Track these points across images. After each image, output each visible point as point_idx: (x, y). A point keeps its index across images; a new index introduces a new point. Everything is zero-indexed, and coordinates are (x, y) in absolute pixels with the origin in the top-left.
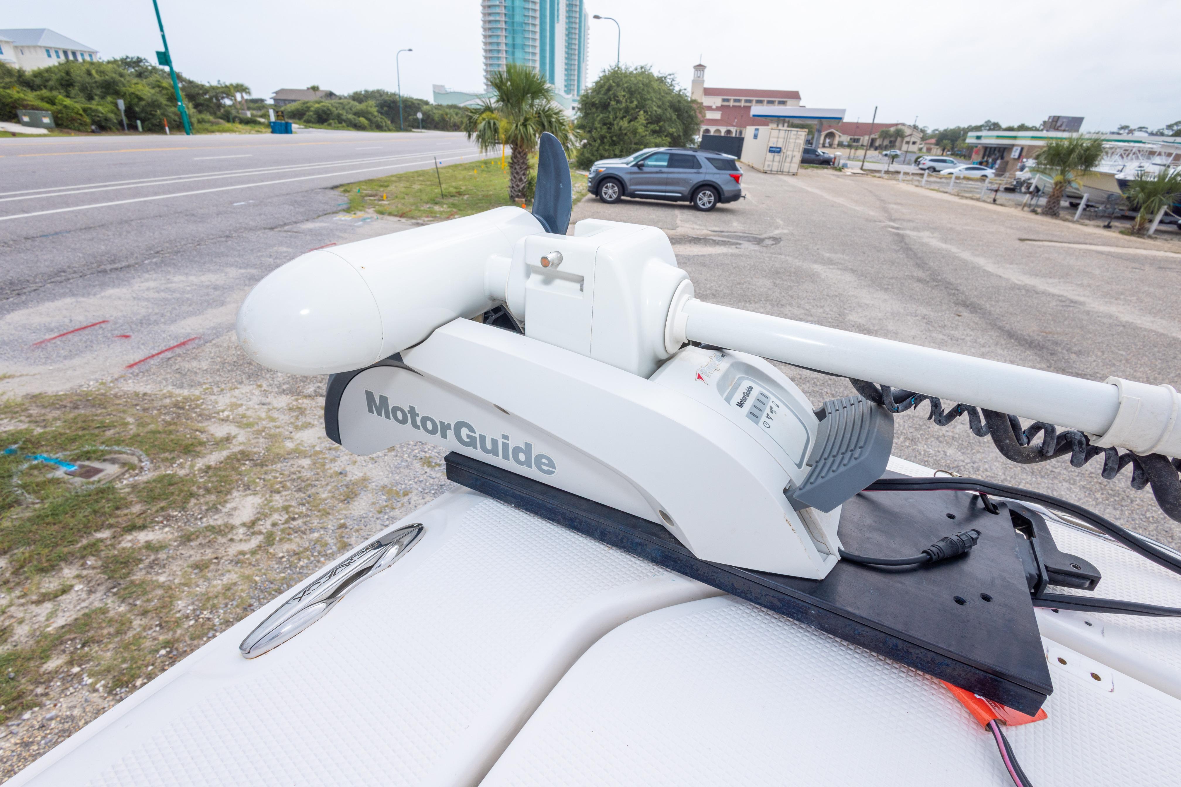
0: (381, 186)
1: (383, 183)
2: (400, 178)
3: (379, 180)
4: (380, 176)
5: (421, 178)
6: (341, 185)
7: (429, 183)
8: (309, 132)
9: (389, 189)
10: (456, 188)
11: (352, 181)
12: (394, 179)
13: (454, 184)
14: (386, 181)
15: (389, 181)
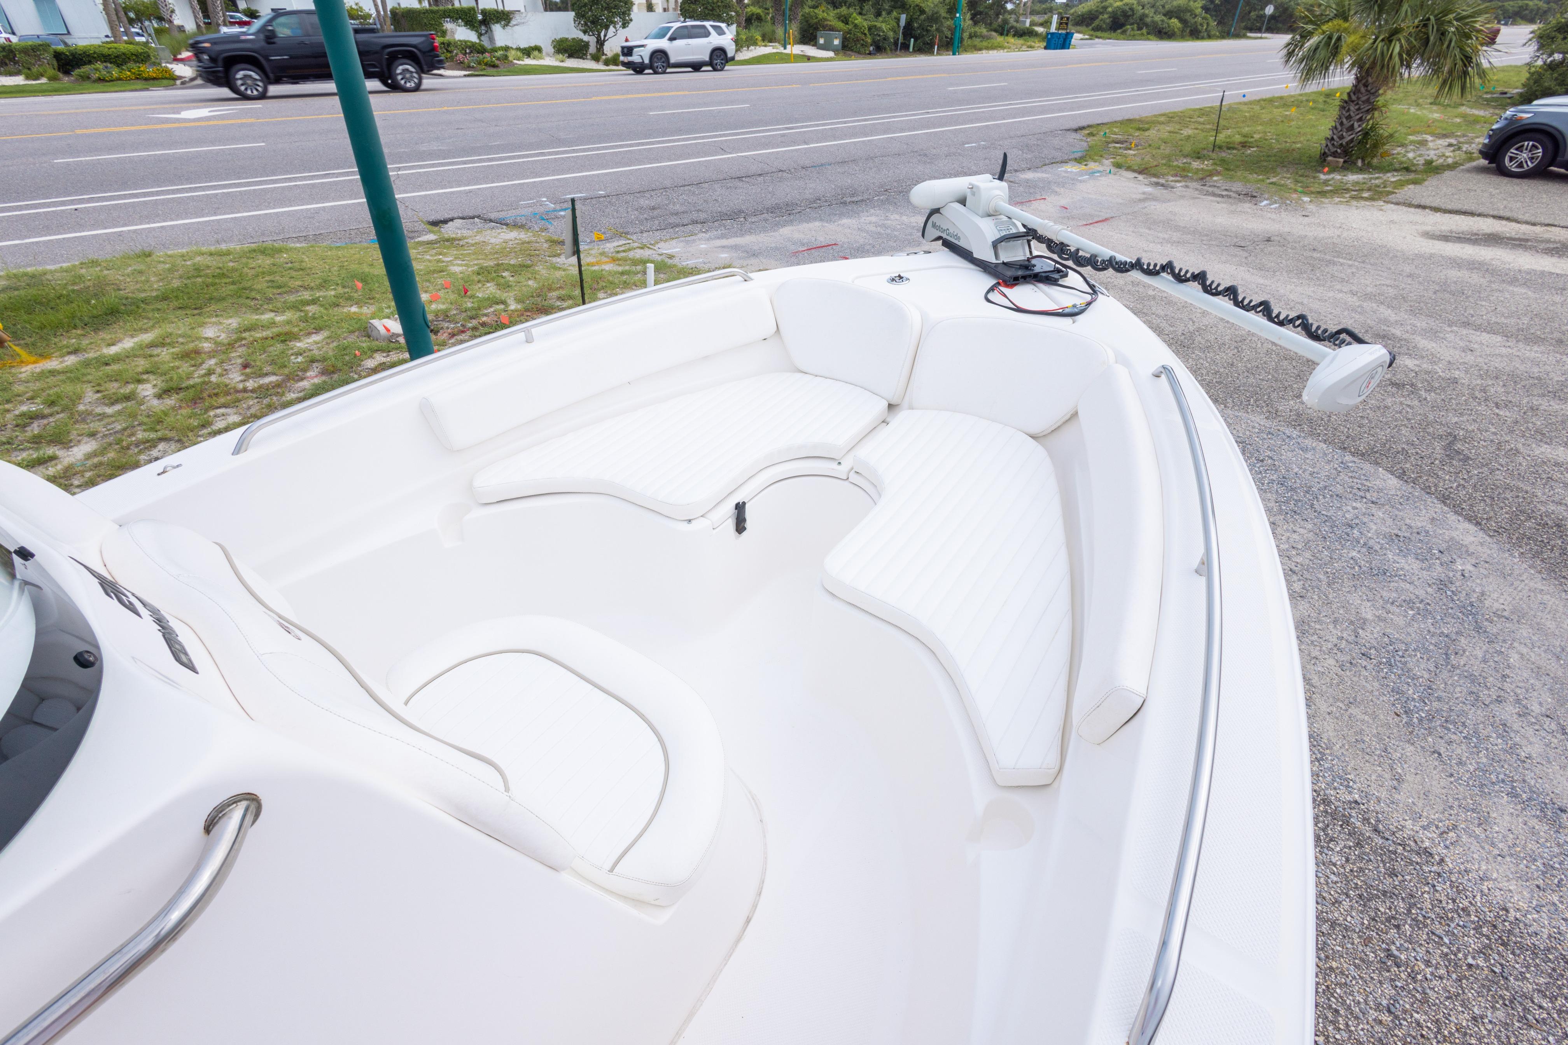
0: (1139, 129)
1: (1141, 125)
2: (1170, 118)
3: (1140, 121)
4: (1144, 114)
5: (1201, 120)
6: (1089, 126)
7: (1208, 126)
8: (1091, 46)
9: (1147, 133)
10: (1245, 136)
11: (1105, 120)
12: (1162, 119)
13: (1246, 130)
14: (1147, 123)
15: (1153, 122)
